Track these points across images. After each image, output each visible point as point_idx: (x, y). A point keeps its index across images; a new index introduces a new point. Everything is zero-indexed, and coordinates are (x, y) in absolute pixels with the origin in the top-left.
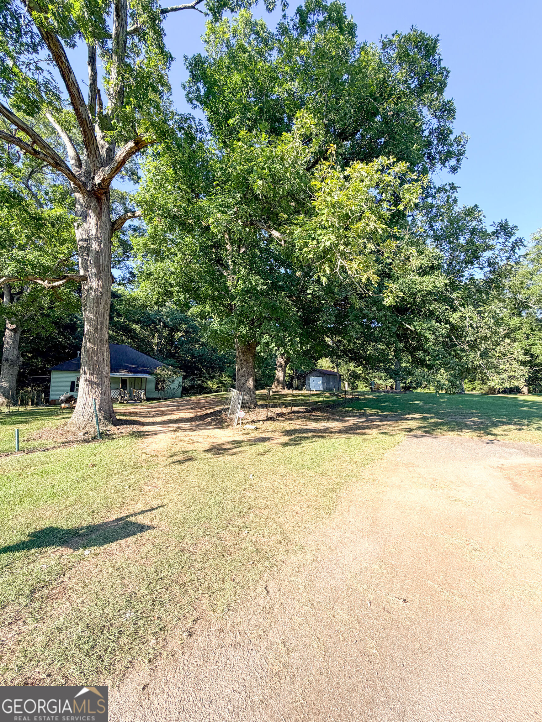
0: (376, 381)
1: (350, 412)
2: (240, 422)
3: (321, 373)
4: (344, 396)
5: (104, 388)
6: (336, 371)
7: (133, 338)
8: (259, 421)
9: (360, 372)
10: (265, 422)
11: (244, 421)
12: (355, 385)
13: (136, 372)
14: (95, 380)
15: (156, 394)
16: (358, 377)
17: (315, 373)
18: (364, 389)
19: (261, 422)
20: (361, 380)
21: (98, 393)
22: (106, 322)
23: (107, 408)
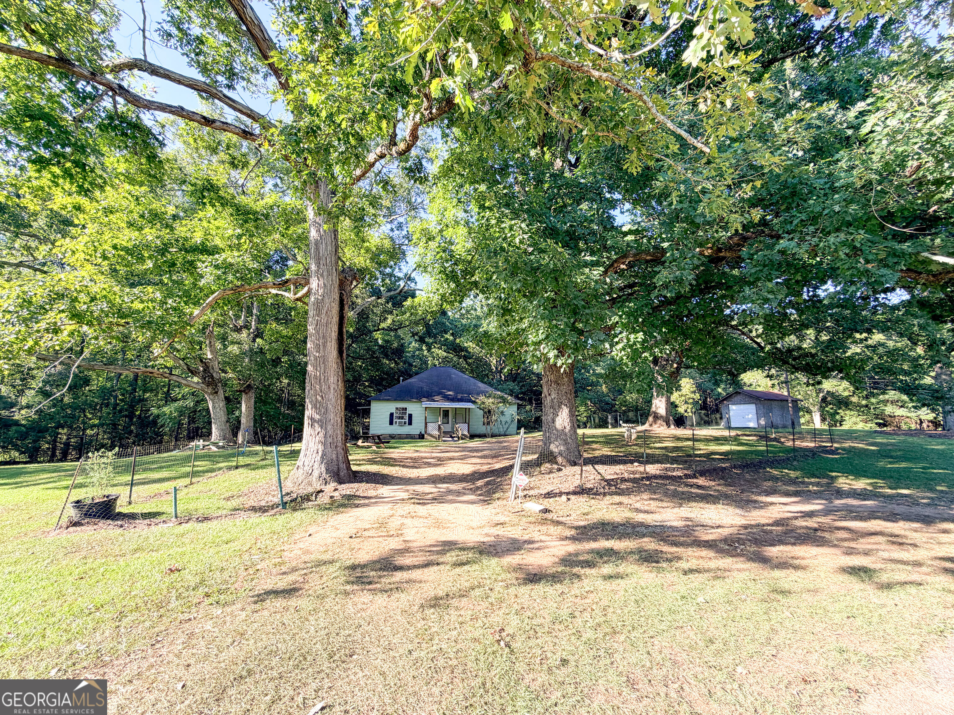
0: (889, 409)
1: (793, 482)
2: (521, 494)
3: (751, 397)
4: (790, 444)
5: (329, 427)
6: (786, 394)
7: (465, 358)
8: (561, 494)
9: (846, 394)
10: (572, 497)
11: (531, 493)
12: (838, 417)
13: (453, 400)
14: (317, 417)
15: (482, 429)
16: (844, 403)
17: (739, 398)
18: (861, 426)
19: (564, 498)
20: (851, 410)
21: (321, 435)
22: (330, 335)
23: (334, 456)
